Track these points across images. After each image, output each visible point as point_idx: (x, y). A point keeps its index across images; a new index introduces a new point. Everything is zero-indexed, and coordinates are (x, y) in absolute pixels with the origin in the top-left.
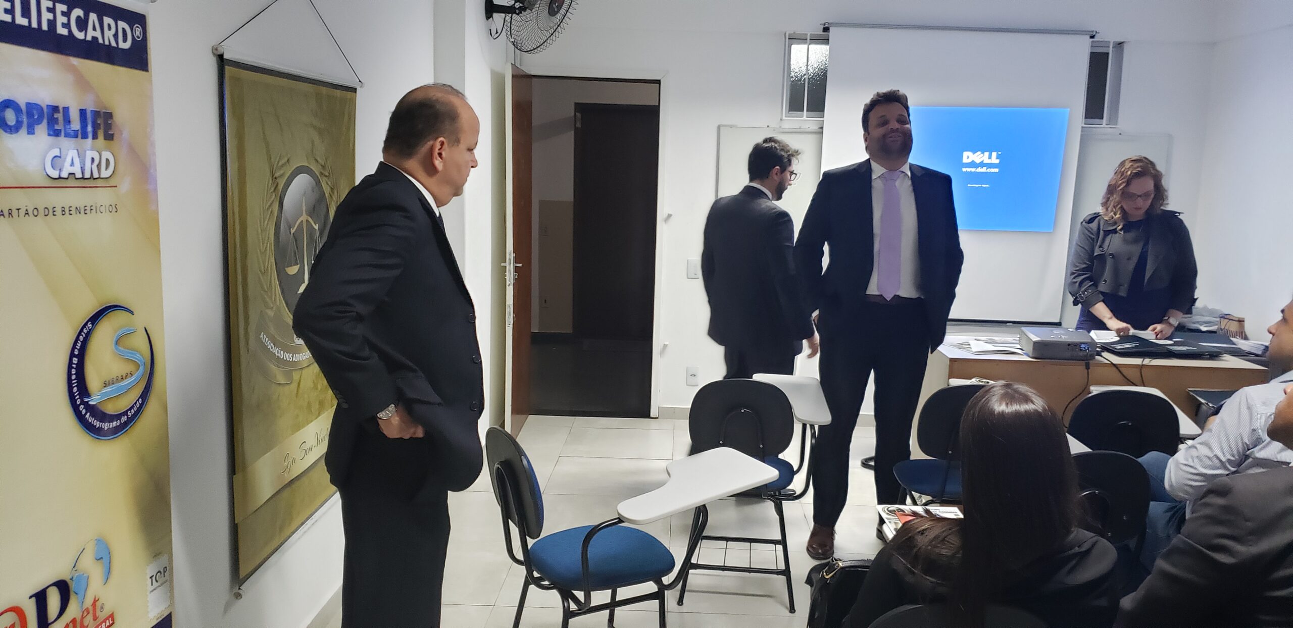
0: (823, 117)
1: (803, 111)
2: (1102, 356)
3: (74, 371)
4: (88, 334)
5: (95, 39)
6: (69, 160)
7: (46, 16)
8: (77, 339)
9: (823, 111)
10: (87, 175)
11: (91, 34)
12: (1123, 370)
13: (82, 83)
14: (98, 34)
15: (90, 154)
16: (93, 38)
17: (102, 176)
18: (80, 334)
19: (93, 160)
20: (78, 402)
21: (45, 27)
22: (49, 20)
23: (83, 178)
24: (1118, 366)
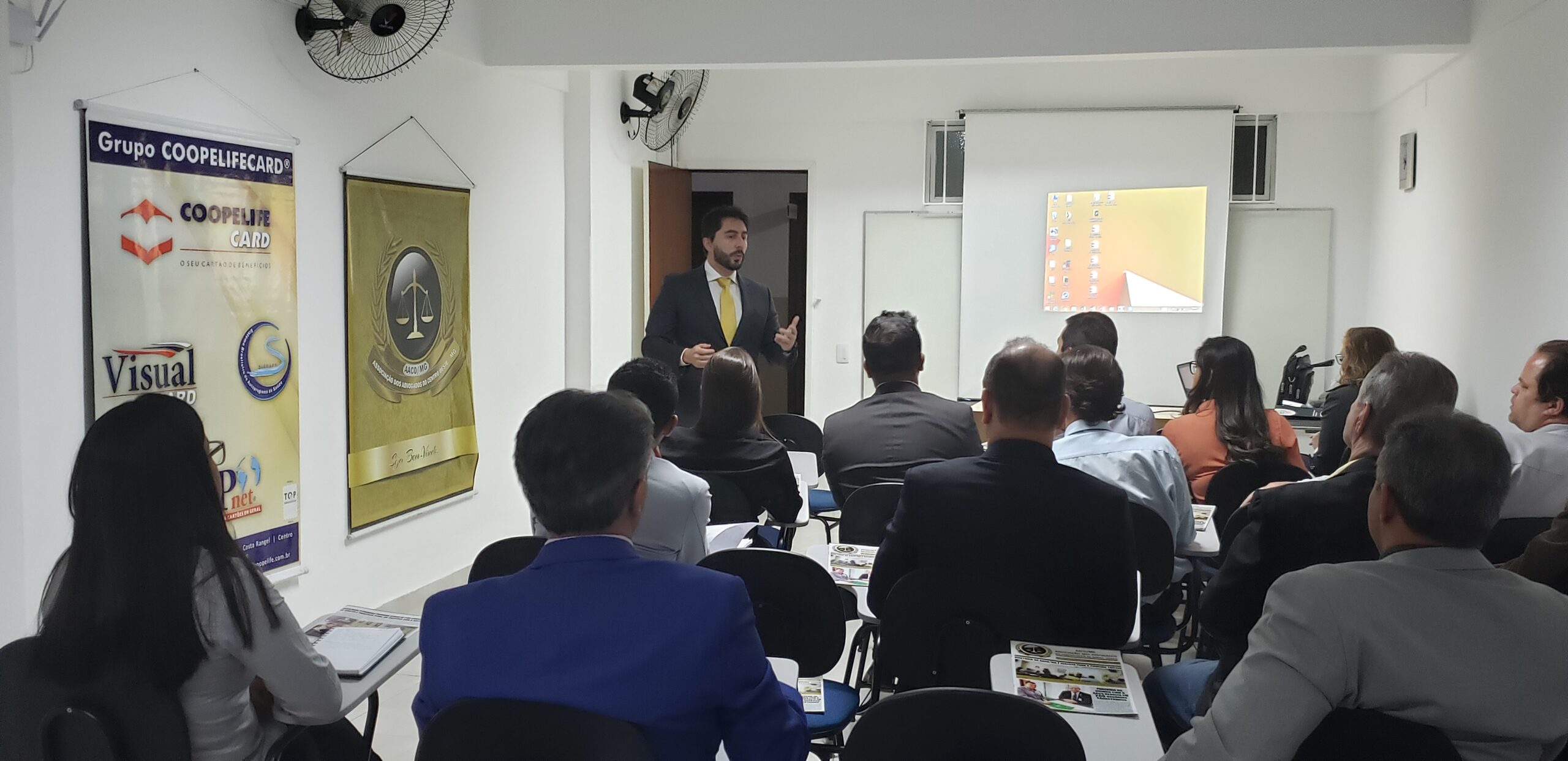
0: (962, 202)
1: (942, 196)
3: (242, 355)
4: (250, 335)
5: (261, 170)
6: (243, 238)
7: (235, 160)
8: (244, 337)
9: (961, 196)
10: (253, 246)
11: (259, 167)
13: (253, 195)
14: (263, 167)
15: (256, 234)
16: (260, 170)
17: (262, 246)
18: (246, 335)
19: (257, 237)
20: (244, 373)
21: (234, 166)
22: (236, 163)
23: (251, 247)
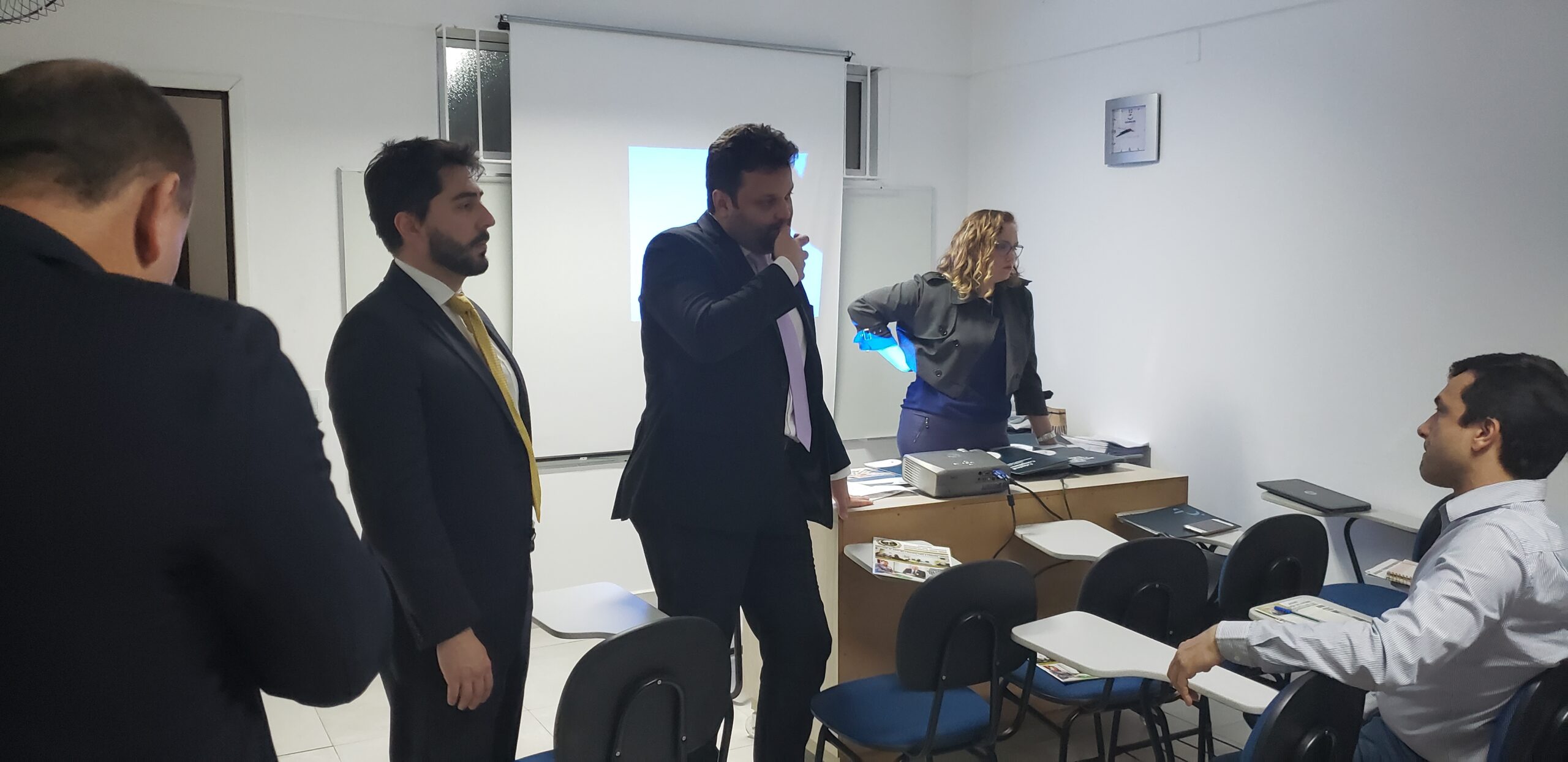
0: (510, 159)
2: (1016, 484)
9: (510, 151)
12: (1041, 499)
24: (1038, 495)
